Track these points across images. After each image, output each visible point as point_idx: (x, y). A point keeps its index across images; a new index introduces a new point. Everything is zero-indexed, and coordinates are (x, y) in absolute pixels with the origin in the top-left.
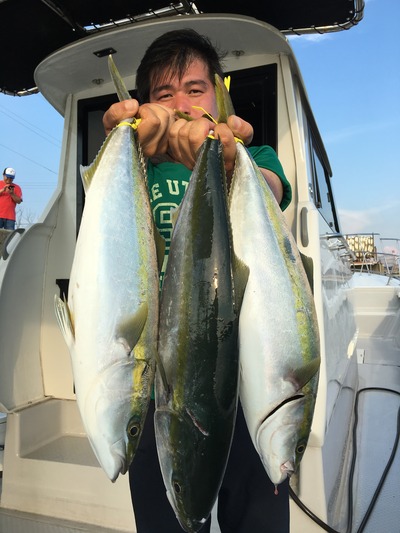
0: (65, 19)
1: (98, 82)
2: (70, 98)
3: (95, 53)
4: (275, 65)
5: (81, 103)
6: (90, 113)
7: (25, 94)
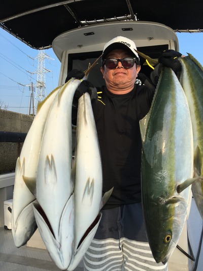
0: (74, 18)
1: (80, 46)
2: (65, 52)
3: (85, 34)
4: (168, 45)
5: (70, 55)
6: (73, 61)
7: (42, 49)
